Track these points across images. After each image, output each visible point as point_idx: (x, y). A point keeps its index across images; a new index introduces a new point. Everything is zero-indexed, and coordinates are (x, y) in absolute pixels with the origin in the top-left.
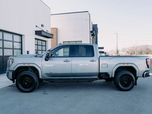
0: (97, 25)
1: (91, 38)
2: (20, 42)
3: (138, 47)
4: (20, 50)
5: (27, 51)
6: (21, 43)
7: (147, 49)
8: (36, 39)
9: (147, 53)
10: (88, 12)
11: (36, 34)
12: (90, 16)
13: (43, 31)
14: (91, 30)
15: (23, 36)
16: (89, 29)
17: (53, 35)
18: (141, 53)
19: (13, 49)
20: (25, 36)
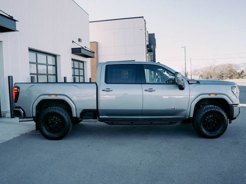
0: (154, 34)
1: (147, 55)
2: (54, 66)
3: (218, 67)
4: (55, 76)
5: (64, 78)
6: (56, 66)
7: (231, 71)
8: (73, 60)
9: (231, 78)
10: (143, 17)
11: (72, 53)
12: (145, 23)
13: (83, 48)
14: (147, 43)
15: (57, 57)
16: (144, 42)
17: (94, 53)
18: (222, 77)
19: (47, 75)
20: (61, 57)
